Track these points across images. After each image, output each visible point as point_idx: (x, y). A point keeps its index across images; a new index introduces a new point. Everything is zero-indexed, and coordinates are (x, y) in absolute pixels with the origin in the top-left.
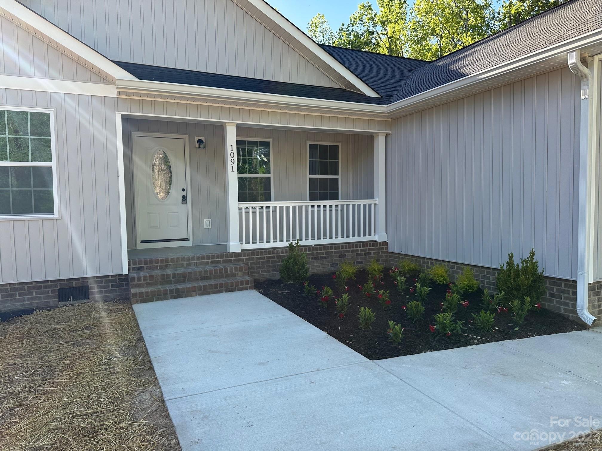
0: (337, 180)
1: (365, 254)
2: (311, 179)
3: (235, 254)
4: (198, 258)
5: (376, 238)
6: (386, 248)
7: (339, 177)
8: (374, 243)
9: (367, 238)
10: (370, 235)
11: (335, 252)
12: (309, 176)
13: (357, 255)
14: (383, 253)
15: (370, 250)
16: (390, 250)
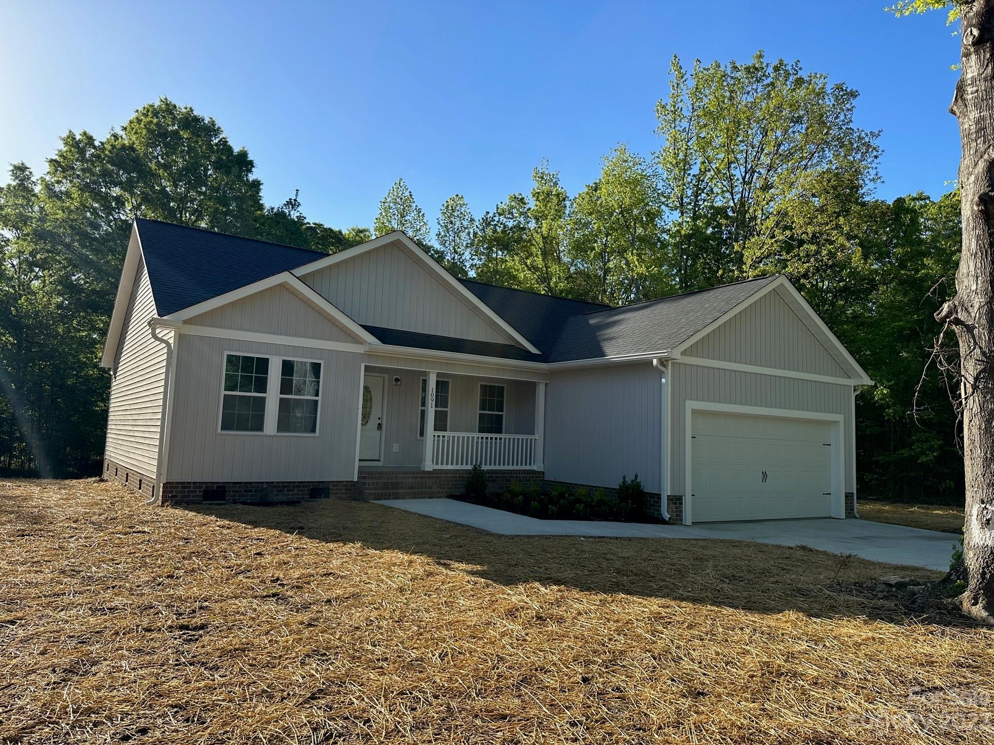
0: (502, 416)
1: (526, 481)
2: (480, 414)
3: (429, 472)
4: (403, 473)
5: (535, 467)
6: (543, 477)
7: (504, 413)
8: (533, 472)
9: (528, 467)
10: (530, 465)
11: (503, 477)
12: (479, 412)
13: (520, 481)
14: (540, 480)
15: (530, 477)
16: (546, 478)
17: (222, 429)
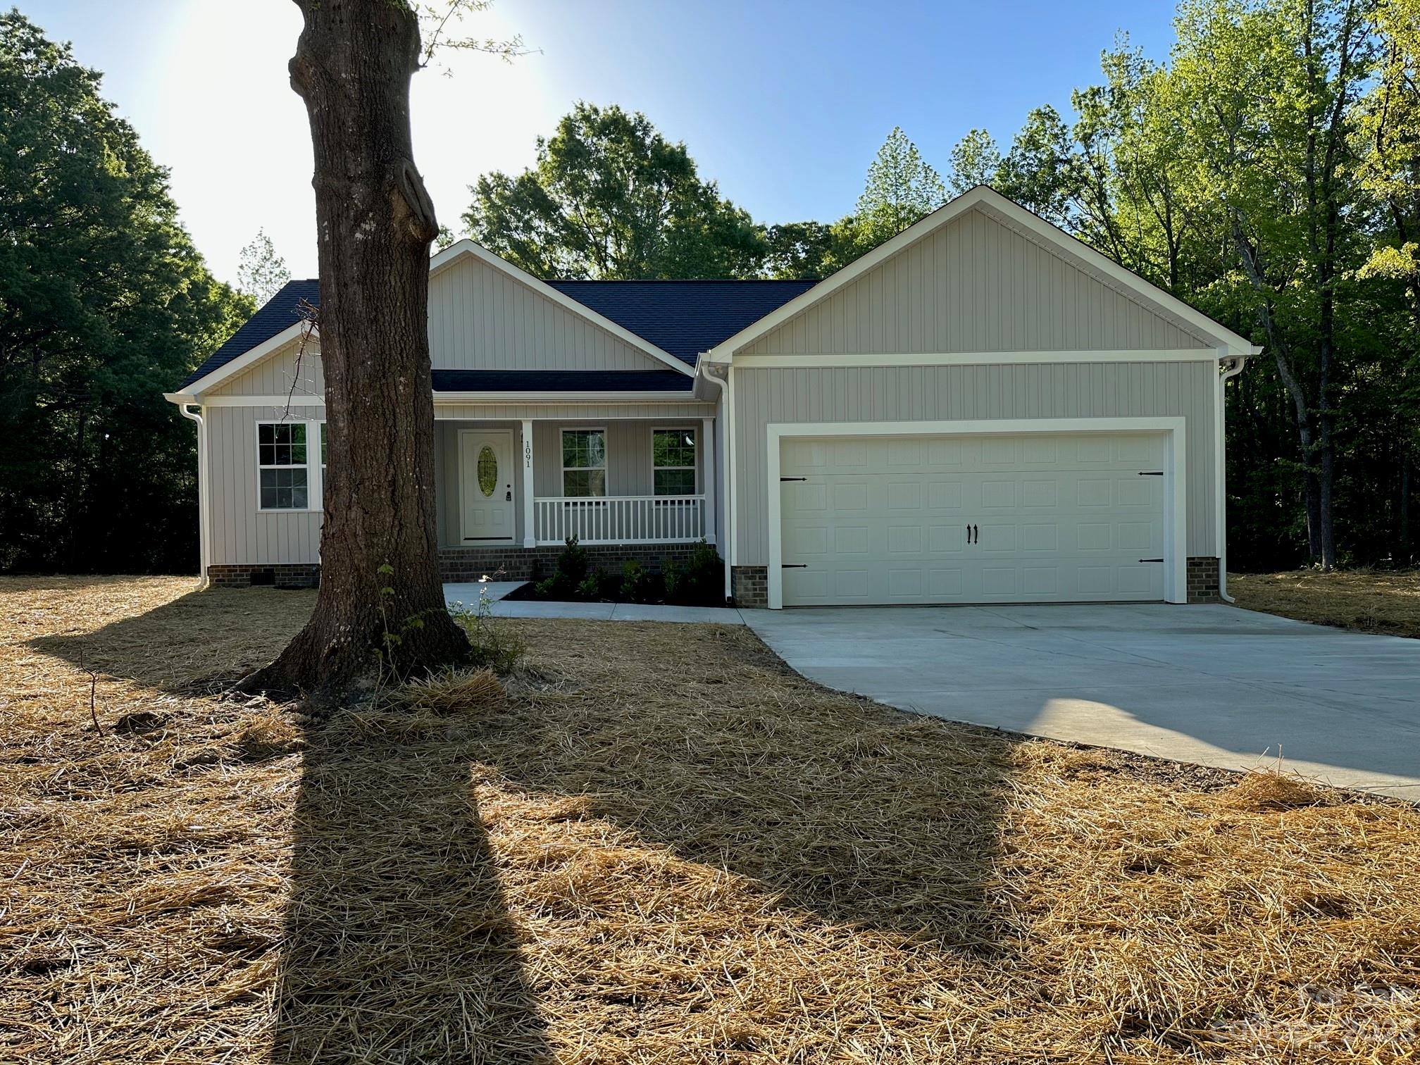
0: (693, 471)
3: (529, 550)
7: (696, 468)
10: (695, 536)
12: (654, 468)
17: (263, 507)
